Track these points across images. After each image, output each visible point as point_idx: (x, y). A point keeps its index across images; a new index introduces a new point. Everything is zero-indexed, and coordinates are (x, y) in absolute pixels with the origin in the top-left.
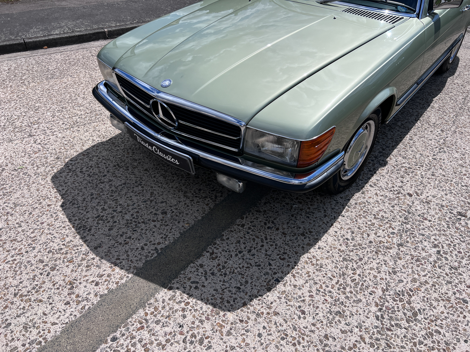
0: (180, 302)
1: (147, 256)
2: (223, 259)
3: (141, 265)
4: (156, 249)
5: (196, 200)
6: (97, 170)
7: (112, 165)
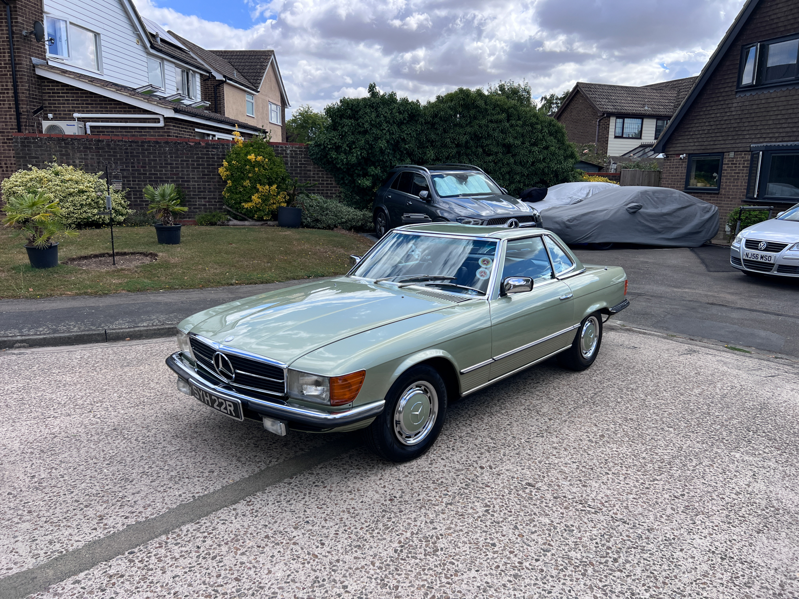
0: (204, 532)
1: (182, 501)
2: (259, 506)
3: (174, 506)
4: (193, 496)
5: (248, 463)
6: (153, 439)
7: (170, 435)
